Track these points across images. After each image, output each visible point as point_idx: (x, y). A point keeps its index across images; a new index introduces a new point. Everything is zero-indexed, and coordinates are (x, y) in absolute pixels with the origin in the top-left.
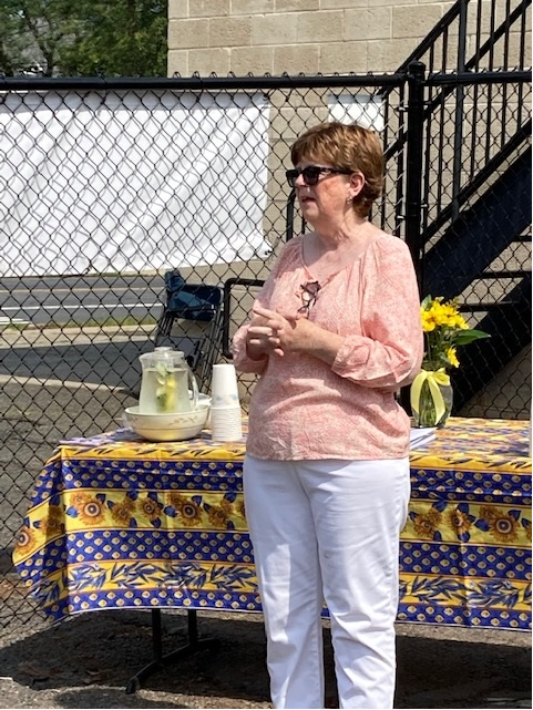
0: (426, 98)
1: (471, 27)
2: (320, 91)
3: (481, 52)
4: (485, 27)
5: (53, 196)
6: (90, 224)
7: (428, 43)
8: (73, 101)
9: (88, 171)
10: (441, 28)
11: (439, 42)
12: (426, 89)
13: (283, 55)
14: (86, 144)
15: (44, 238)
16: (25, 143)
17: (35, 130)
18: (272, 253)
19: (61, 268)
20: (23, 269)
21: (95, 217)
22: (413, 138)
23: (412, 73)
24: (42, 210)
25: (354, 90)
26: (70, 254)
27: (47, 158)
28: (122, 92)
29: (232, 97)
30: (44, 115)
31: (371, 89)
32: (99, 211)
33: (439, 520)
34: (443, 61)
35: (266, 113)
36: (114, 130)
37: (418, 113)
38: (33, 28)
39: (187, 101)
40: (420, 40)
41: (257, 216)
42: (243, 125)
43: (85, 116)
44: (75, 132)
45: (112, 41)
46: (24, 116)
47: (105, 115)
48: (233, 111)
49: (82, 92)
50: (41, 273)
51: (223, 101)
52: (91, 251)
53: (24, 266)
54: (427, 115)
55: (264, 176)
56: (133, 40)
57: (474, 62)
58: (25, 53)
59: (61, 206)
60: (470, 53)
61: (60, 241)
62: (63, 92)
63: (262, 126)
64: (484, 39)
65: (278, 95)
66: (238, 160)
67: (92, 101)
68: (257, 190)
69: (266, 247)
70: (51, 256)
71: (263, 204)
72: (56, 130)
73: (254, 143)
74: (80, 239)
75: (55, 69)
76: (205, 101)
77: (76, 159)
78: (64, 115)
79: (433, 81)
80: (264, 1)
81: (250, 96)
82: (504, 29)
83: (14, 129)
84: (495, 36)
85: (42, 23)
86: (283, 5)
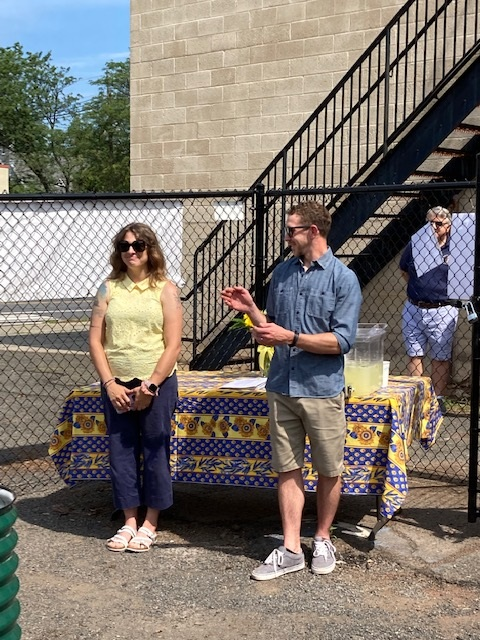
0: (265, 202)
1: (289, 164)
2: (210, 199)
3: (294, 177)
4: (297, 164)
5: (68, 256)
6: (88, 271)
7: (266, 172)
8: (78, 206)
9: (87, 243)
10: (273, 164)
11: (272, 172)
12: (265, 198)
13: (191, 178)
14: (86, 228)
15: (64, 278)
16: (53, 228)
17: (58, 221)
18: (185, 285)
19: (73, 294)
20: (53, 295)
21: (91, 267)
22: (259, 223)
23: (257, 189)
24: (62, 264)
25: (227, 199)
26: (78, 287)
27: (64, 236)
28: (105, 201)
29: (163, 203)
30: (63, 213)
31: (236, 198)
32: (93, 264)
34: (275, 183)
35: (181, 211)
36: (101, 221)
37: (261, 210)
38: (59, 163)
39: (139, 205)
40: (263, 171)
41: (178, 265)
42: (169, 218)
43: (85, 214)
44: (80, 222)
45: (101, 169)
46: (52, 214)
47: (95, 213)
48: (164, 210)
49: (83, 201)
50: (62, 297)
51: (158, 205)
52: (89, 285)
53: (53, 293)
54: (267, 211)
55: (180, 245)
56: (112, 169)
57: (291, 182)
58: (54, 176)
59: (73, 261)
60: (289, 177)
61: (72, 280)
62: (72, 201)
63: (179, 218)
64: (296, 170)
65: (187, 202)
66: (167, 236)
67: (89, 205)
68: (177, 252)
69: (182, 282)
70: (67, 288)
71: (180, 259)
72: (69, 221)
73: (175, 227)
74: (83, 279)
75: (71, 184)
76: (149, 205)
77: (80, 236)
78: (74, 213)
79: (269, 194)
80: (180, 150)
81: (173, 203)
82: (306, 165)
83: (47, 221)
84: (301, 169)
85: (63, 160)
86: (190, 152)
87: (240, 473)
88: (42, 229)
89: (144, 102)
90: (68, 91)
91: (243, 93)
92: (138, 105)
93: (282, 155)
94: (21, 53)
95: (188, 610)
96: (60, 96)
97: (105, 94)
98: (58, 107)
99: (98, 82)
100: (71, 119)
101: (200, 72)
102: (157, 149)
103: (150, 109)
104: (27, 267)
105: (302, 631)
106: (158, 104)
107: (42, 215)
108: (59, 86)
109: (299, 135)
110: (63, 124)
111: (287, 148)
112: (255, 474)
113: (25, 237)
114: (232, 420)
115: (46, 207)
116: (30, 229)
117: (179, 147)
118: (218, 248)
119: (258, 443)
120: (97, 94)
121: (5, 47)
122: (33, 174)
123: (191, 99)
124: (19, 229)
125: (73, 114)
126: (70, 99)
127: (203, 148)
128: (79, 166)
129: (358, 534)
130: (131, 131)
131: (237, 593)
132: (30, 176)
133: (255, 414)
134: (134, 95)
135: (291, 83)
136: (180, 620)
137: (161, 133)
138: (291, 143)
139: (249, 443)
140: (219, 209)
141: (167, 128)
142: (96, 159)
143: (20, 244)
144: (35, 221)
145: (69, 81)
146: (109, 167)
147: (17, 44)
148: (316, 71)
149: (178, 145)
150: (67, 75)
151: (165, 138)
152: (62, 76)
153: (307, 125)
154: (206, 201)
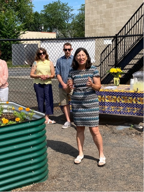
2: (103, 39)
3: (128, 33)
7: (120, 31)
10: (122, 29)
11: (122, 31)
13: (101, 34)
25: (107, 38)
28: (74, 40)
29: (90, 40)
31: (110, 38)
33: (117, 99)
34: (123, 34)
35: (95, 42)
41: (94, 57)
42: (92, 44)
48: (90, 42)
51: (88, 40)
55: (94, 51)
58: (68, 35)
60: (126, 33)
63: (94, 44)
64: (128, 31)
68: (94, 53)
69: (95, 61)
71: (94, 55)
73: (93, 46)
76: (86, 41)
80: (98, 26)
81: (93, 40)
82: (131, 29)
83: (59, 45)
84: (130, 30)
85: (70, 31)
86: (100, 27)
87: (110, 110)
88: (58, 48)
89: (89, 14)
90: (72, 13)
91: (115, 10)
92: (87, 15)
93: (125, 26)
94: (60, 3)
95: (93, 146)
96: (70, 14)
97: (81, 13)
98: (69, 17)
99: (79, 10)
100: (72, 20)
101: (103, 5)
102: (92, 26)
103: (90, 16)
104: (54, 58)
105: (122, 152)
106: (92, 14)
107: (58, 44)
108: (69, 11)
109: (129, 21)
110: (70, 22)
111: (126, 24)
112: (114, 110)
113: (54, 50)
114: (106, 97)
115: (59, 42)
116: (55, 48)
117: (97, 26)
118: (107, 52)
119: (114, 103)
120: (79, 13)
121: (55, 2)
122: (63, 35)
123: (101, 12)
124: (52, 48)
125: (73, 19)
126: (72, 15)
127: (104, 26)
128: (74, 32)
129: (139, 127)
130: (85, 22)
131: (106, 141)
132: (62, 36)
133: (112, 95)
134: (86, 12)
135: (128, 7)
136: (90, 148)
137: (93, 22)
138: (127, 23)
139: (111, 103)
140: (105, 41)
141: (94, 21)
142: (78, 30)
143: (52, 52)
144: (56, 46)
145: (72, 10)
146: (82, 32)
147: (59, 1)
148: (135, 3)
149: (97, 25)
150: (72, 8)
151: (94, 23)
152: (70, 9)
153: (131, 18)
154: (101, 39)
